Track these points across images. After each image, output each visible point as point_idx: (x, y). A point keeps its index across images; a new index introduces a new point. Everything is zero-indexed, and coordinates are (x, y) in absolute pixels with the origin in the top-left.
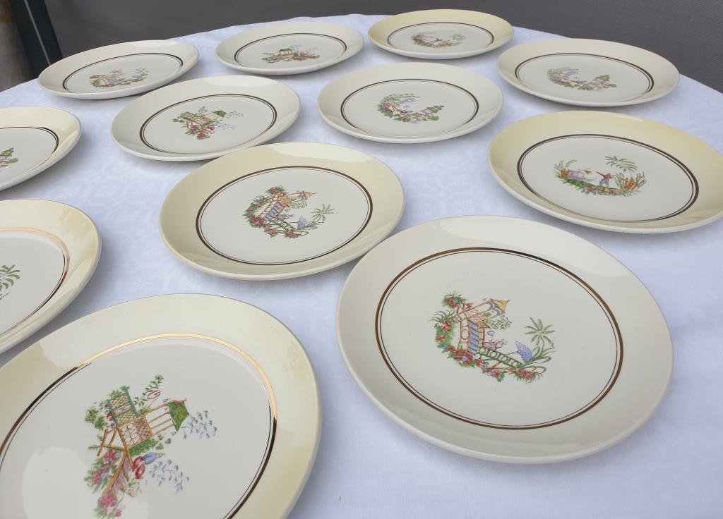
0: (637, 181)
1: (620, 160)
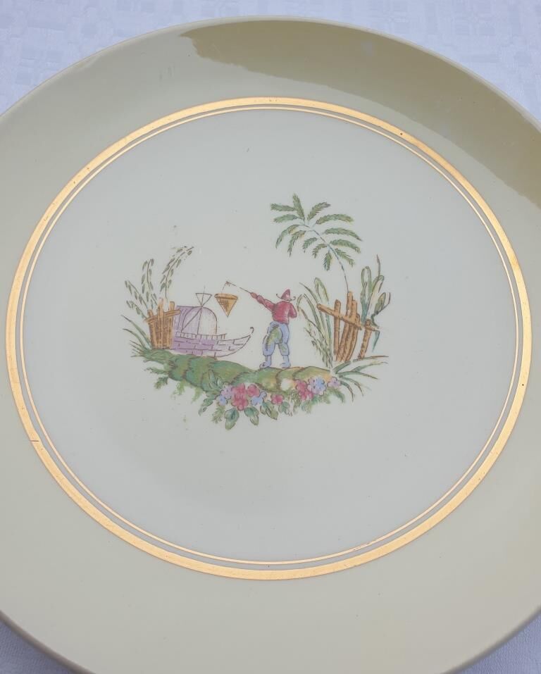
0: (366, 307)
1: (312, 215)
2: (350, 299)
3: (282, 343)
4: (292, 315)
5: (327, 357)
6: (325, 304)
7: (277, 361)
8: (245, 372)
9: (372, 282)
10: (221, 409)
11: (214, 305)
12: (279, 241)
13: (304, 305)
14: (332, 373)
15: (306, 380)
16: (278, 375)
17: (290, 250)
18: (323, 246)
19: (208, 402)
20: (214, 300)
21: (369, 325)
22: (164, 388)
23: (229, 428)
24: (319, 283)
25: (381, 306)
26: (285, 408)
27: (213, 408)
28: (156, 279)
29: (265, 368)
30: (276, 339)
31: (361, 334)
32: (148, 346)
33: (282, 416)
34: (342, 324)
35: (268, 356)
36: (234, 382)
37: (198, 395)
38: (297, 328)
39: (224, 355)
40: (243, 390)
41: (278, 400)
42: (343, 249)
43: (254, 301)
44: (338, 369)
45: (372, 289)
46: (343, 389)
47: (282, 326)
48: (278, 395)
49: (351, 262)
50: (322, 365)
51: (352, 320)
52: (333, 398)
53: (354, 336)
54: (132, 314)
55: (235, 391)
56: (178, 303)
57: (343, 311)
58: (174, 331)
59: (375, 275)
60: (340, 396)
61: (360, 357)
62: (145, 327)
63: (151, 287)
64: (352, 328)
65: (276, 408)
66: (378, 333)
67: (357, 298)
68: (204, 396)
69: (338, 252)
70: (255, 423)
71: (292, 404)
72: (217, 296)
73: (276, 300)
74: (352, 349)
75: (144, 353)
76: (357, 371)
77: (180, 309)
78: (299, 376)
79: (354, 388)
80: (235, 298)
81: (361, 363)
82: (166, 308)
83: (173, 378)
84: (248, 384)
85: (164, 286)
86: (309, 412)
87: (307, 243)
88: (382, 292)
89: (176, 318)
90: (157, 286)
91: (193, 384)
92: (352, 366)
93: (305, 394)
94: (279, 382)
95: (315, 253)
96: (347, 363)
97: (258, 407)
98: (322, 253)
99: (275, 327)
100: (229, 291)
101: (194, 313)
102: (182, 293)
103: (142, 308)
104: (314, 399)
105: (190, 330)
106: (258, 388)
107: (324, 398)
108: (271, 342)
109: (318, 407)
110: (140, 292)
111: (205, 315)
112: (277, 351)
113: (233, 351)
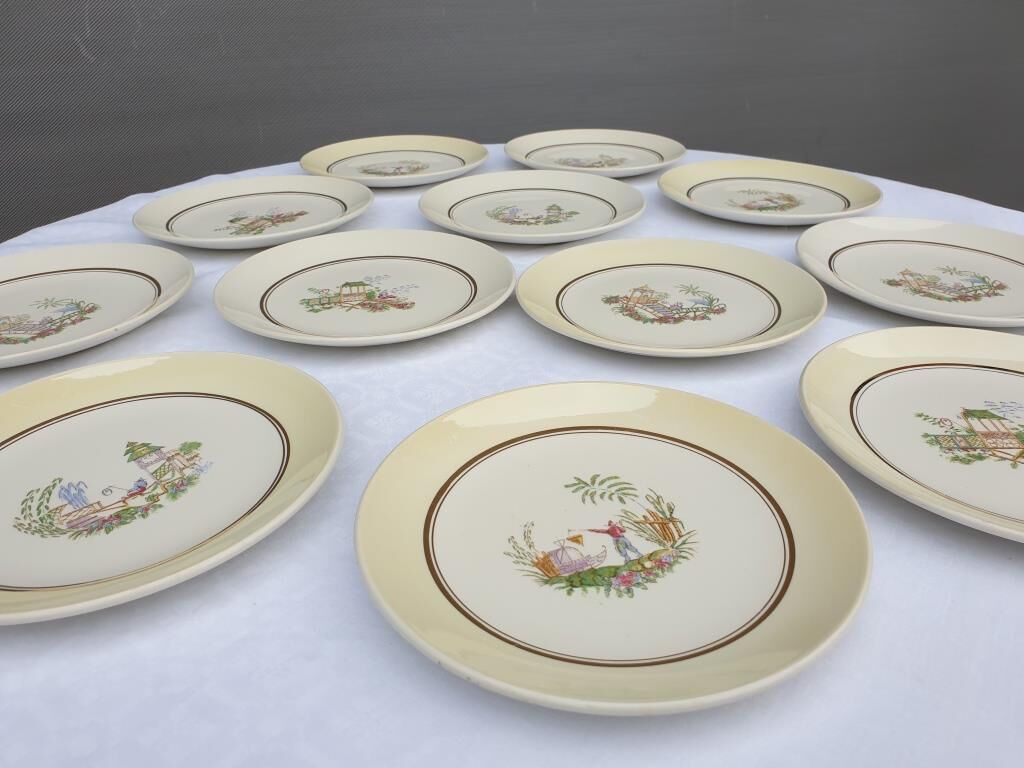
2: (651, 513)
3: (627, 546)
4: (622, 531)
5: (660, 543)
6: (637, 520)
7: (633, 556)
8: (617, 568)
9: (658, 501)
10: (618, 590)
11: (569, 544)
12: (584, 501)
13: (625, 524)
14: (671, 549)
15: (658, 558)
16: (639, 561)
17: (594, 502)
18: (613, 494)
19: (608, 591)
20: (567, 541)
21: (672, 520)
22: (574, 594)
23: (632, 596)
24: (626, 512)
25: (671, 511)
26: (657, 575)
27: (613, 592)
28: (522, 543)
29: (628, 562)
30: (622, 546)
31: (671, 525)
32: (546, 578)
33: (658, 579)
34: (657, 525)
35: (626, 555)
36: (615, 575)
37: (598, 589)
38: (630, 536)
39: (597, 565)
40: (624, 577)
41: (650, 573)
42: (625, 491)
43: (594, 533)
44: (672, 546)
45: (659, 503)
46: (683, 554)
47: (621, 539)
48: (649, 572)
49: (636, 496)
50: (662, 548)
51: (660, 521)
52: (681, 560)
53: (669, 529)
54: (521, 566)
55: (619, 580)
56: (547, 551)
57: (652, 519)
58: (556, 565)
59: (655, 498)
60: (684, 557)
61: (680, 536)
62: (536, 570)
63: (523, 550)
64: (664, 526)
65: (652, 577)
66: (680, 522)
67: (654, 510)
68: (602, 589)
69: (624, 494)
70: (646, 589)
71: (660, 572)
72: (568, 539)
73: (607, 528)
74: (672, 534)
75: (546, 582)
76: (684, 543)
77: (550, 554)
78: (652, 558)
79: (690, 551)
80: (580, 536)
81: (683, 539)
82: (541, 556)
83: (576, 587)
84: (625, 573)
85: (530, 546)
86: (672, 572)
87: (602, 496)
88: (666, 502)
89: (552, 559)
90: (527, 549)
91: (590, 585)
92: (679, 542)
93: (662, 565)
94: (643, 565)
95: (610, 498)
96: (675, 542)
97: (640, 581)
98: (615, 497)
99: (617, 541)
100: (576, 534)
101: (560, 552)
102: (544, 545)
103: (526, 561)
104: (671, 565)
105: (565, 560)
106: (632, 573)
107: (676, 562)
108: (621, 549)
109: (676, 567)
110: (517, 554)
111: (568, 550)
112: (629, 552)
113: (602, 562)
